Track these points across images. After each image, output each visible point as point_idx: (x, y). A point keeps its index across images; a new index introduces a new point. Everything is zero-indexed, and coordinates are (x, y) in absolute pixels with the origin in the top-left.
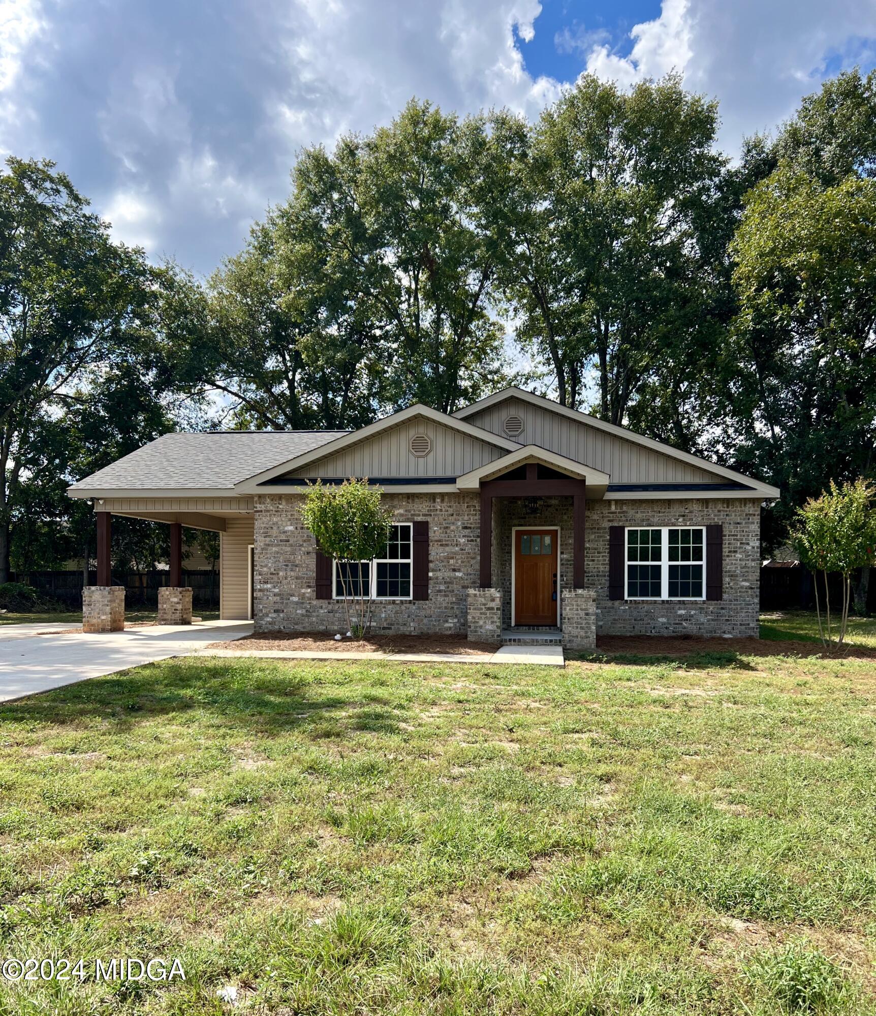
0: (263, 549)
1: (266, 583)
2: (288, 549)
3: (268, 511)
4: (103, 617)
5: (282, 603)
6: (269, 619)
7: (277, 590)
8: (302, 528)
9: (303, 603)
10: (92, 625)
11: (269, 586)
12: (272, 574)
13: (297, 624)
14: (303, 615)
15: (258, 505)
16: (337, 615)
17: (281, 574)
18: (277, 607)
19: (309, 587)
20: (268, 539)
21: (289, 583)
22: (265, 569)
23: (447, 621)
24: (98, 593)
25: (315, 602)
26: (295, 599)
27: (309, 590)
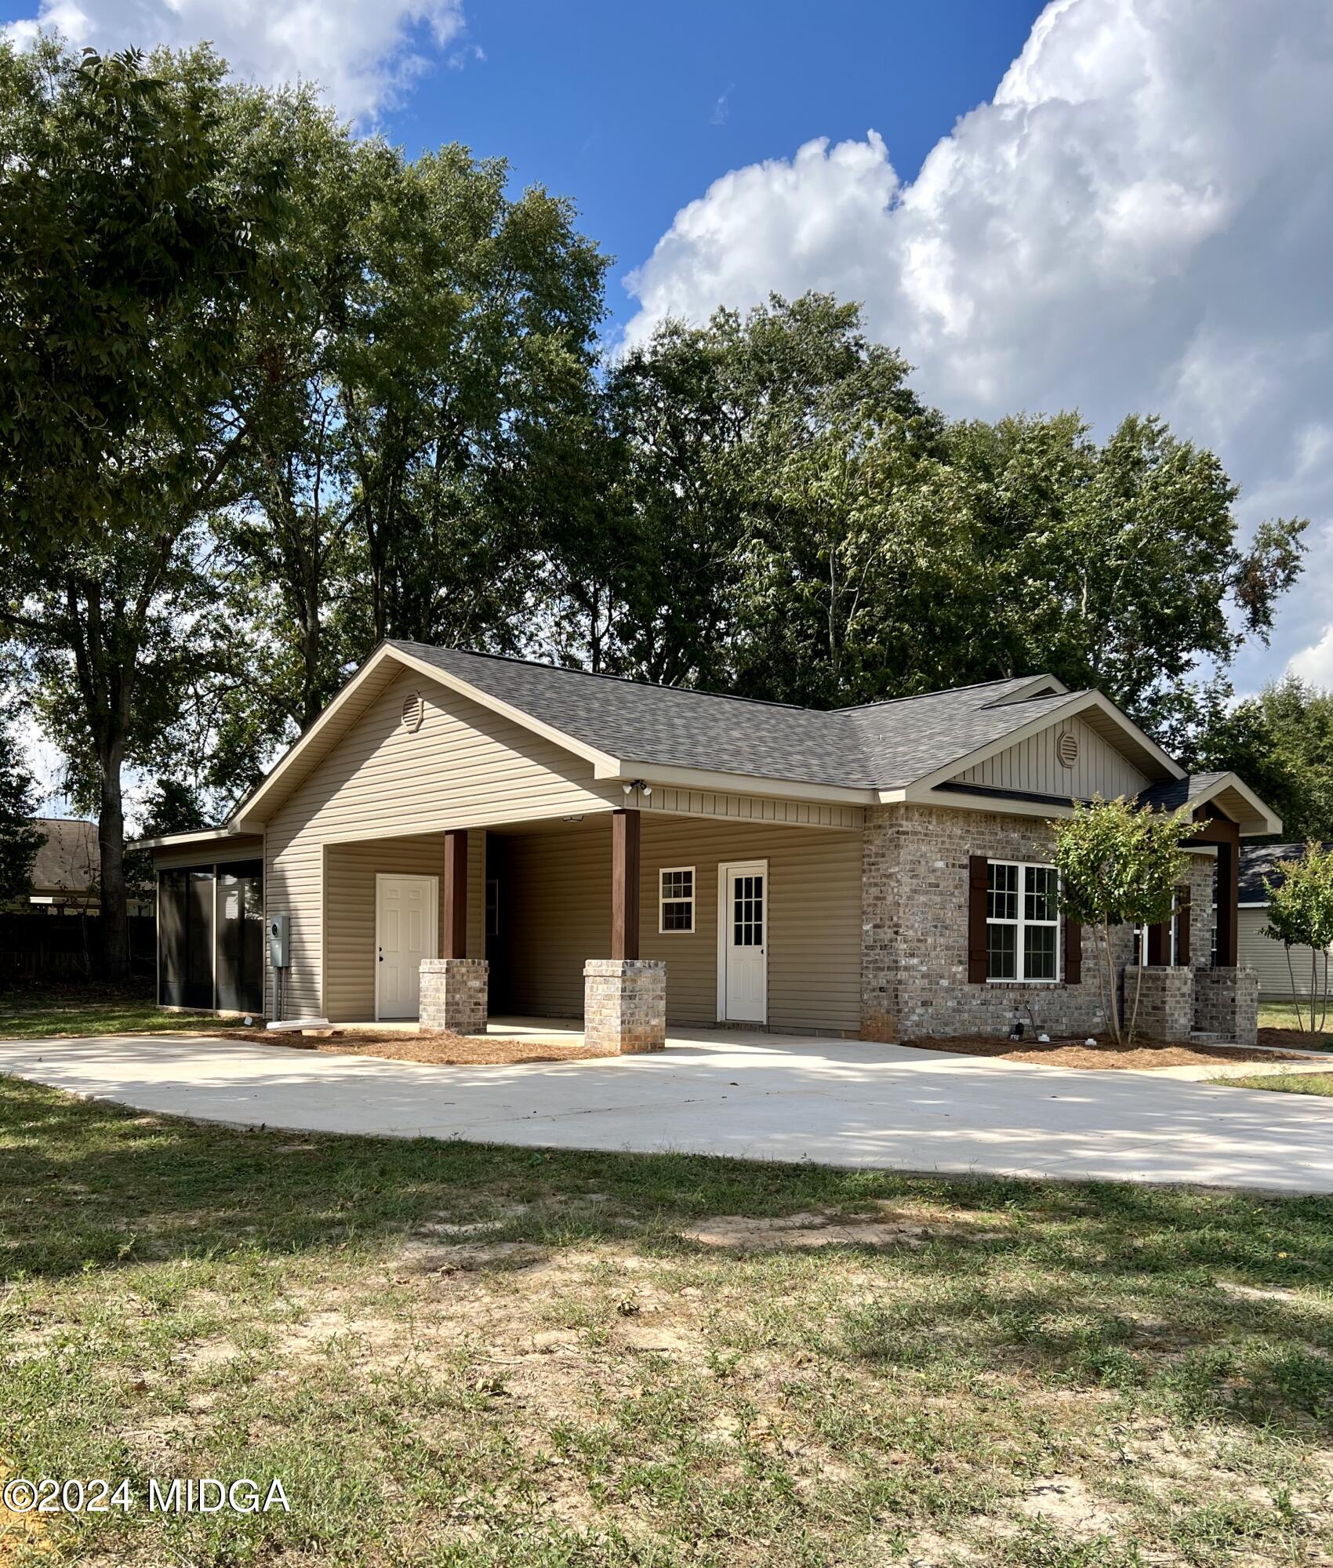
0: (909, 898)
1: (912, 955)
2: (938, 899)
3: (915, 833)
4: (654, 1022)
5: (930, 990)
6: (915, 1018)
7: (924, 969)
8: (953, 865)
9: (953, 990)
10: (637, 1038)
11: (915, 961)
12: (919, 941)
13: (946, 1025)
14: (954, 1011)
15: (904, 823)
16: (991, 1008)
17: (930, 940)
18: (927, 996)
19: (960, 962)
20: (914, 881)
21: (937, 957)
22: (911, 932)
23: (1095, 1014)
24: (648, 973)
25: (967, 988)
26: (945, 983)
27: (960, 968)
